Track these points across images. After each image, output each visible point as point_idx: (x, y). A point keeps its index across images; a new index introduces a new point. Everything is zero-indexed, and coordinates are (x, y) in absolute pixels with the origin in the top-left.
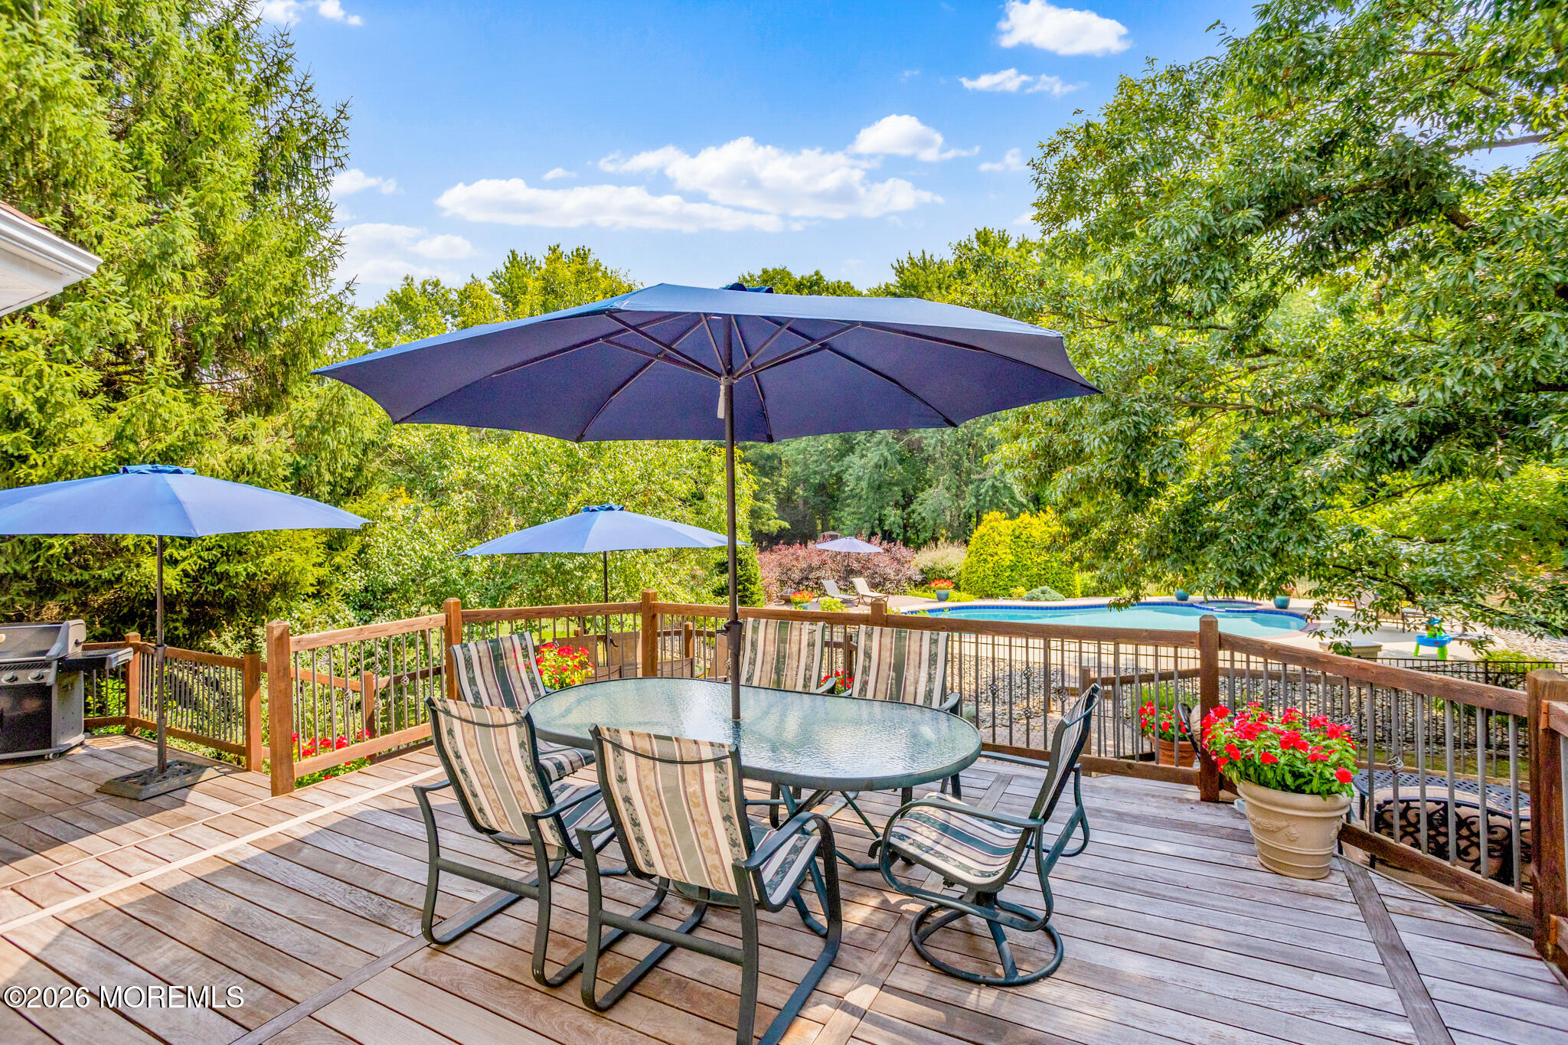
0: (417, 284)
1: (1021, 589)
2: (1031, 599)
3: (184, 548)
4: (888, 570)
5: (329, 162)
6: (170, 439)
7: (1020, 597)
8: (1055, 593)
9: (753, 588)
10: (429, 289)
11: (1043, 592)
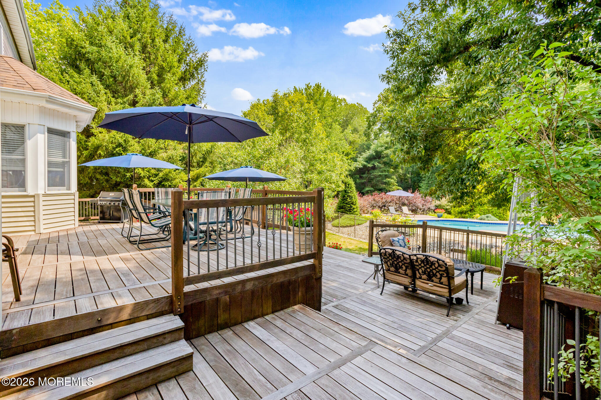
0: (261, 102)
1: (478, 215)
2: (481, 219)
3: (155, 177)
4: (419, 204)
5: (203, 70)
6: (151, 149)
7: (477, 219)
8: (493, 217)
9: (354, 206)
10: (265, 102)
11: (487, 217)
